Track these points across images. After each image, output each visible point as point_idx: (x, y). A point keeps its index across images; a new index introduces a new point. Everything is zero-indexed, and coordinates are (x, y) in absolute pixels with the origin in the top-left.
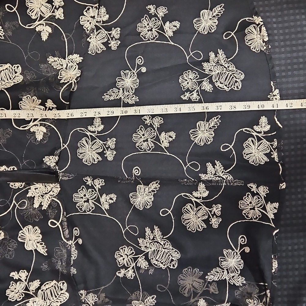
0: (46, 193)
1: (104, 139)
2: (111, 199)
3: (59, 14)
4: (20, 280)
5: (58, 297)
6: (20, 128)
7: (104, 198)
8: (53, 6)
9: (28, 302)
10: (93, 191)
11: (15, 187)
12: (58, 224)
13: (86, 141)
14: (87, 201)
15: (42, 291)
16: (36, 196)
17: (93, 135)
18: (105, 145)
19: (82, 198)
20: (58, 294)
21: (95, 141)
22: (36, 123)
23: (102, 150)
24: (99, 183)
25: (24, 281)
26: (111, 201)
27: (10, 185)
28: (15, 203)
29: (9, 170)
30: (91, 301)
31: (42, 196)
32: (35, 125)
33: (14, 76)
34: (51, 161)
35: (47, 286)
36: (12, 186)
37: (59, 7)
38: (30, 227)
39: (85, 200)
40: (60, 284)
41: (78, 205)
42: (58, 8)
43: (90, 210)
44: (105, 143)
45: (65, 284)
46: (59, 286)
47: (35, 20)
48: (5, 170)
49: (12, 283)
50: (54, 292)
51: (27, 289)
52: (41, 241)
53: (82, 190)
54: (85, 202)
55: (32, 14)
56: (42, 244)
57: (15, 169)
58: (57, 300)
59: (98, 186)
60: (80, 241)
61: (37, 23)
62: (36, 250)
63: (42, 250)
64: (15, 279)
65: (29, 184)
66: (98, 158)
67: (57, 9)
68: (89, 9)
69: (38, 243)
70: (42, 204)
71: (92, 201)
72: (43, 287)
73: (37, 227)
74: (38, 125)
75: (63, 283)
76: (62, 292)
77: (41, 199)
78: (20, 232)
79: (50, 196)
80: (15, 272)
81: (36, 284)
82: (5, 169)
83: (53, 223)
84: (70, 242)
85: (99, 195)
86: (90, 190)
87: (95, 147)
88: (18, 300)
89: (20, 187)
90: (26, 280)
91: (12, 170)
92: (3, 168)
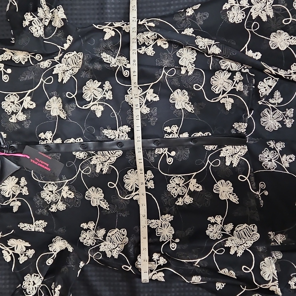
0: (235, 154)
1: (283, 109)
2: (290, 159)
4: (216, 223)
5: (251, 236)
6: (211, 100)
7: (284, 158)
9: (227, 240)
10: (274, 152)
11: (209, 149)
12: (247, 178)
13: (268, 111)
14: (271, 161)
15: (237, 231)
16: (227, 156)
17: (274, 107)
18: (284, 114)
19: (266, 158)
20: (251, 235)
21: (275, 111)
22: (225, 95)
23: (282, 119)
24: (280, 146)
25: (219, 224)
26: (291, 161)
27: (205, 147)
28: (209, 162)
29: (204, 135)
30: (279, 240)
31: (232, 156)
32: (224, 97)
34: (241, 127)
35: (240, 228)
36: (207, 148)
38: (223, 181)
39: (269, 160)
40: (251, 226)
41: (263, 163)
43: (274, 168)
44: (284, 113)
45: (256, 227)
46: (250, 228)
48: (201, 136)
49: (210, 226)
50: (247, 233)
51: (223, 230)
52: (233, 192)
53: (266, 151)
54: (269, 161)
56: (234, 195)
57: (209, 135)
58: (251, 239)
59: (279, 148)
60: (266, 193)
62: (228, 200)
63: (234, 199)
64: (211, 222)
65: (221, 146)
66: (278, 126)
69: (230, 194)
70: (233, 162)
71: (274, 160)
72: (237, 229)
73: (229, 182)
74: (226, 97)
75: (254, 226)
76: (254, 233)
77: (231, 159)
78: (215, 185)
79: (239, 156)
80: (211, 217)
81: (230, 227)
82: (201, 135)
83: (241, 178)
84: (258, 193)
85: (280, 156)
86: (272, 151)
87: (275, 116)
88: (218, 238)
89: (213, 149)
90: (221, 223)
91: (207, 135)
92: (200, 134)
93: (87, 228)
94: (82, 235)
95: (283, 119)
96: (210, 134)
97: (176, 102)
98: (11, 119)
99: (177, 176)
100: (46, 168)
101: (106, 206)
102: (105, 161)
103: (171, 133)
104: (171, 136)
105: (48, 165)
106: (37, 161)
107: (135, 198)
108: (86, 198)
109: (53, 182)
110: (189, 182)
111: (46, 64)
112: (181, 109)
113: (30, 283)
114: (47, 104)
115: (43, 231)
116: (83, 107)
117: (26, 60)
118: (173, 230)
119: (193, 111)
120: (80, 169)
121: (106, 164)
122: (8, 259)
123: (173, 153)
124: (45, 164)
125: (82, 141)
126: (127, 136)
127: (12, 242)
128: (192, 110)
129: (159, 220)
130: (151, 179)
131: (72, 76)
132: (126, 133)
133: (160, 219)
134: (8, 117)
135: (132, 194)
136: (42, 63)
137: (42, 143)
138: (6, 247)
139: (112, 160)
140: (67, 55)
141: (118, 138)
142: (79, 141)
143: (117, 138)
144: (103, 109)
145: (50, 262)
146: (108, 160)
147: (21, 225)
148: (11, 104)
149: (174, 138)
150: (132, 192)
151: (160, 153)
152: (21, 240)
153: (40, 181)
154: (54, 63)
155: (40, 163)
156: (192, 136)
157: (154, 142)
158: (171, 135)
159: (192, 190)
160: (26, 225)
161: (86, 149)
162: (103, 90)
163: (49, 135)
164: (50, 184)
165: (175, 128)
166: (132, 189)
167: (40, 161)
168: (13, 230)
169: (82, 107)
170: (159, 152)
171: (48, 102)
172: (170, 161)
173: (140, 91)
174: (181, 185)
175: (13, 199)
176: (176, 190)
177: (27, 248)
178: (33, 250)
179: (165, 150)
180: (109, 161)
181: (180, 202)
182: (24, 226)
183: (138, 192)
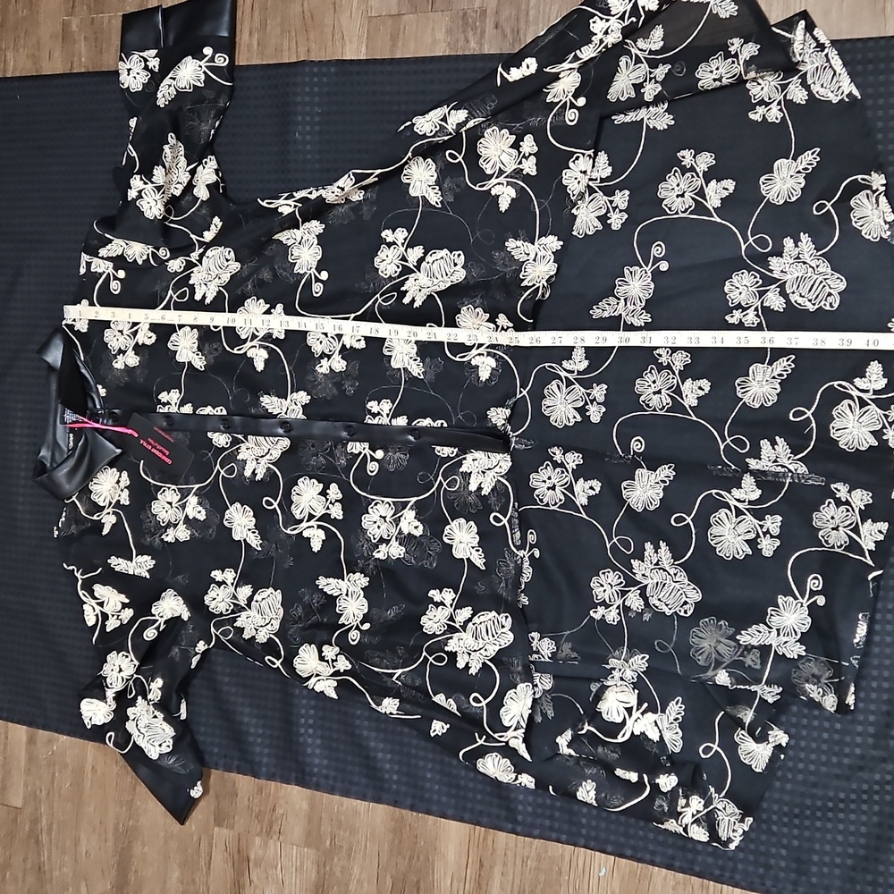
0: (489, 469)
1: (587, 384)
2: (591, 488)
3: (530, 167)
4: (442, 604)
5: (496, 637)
6: (456, 357)
7: (580, 486)
8: (520, 153)
9: (451, 638)
10: (563, 472)
11: (443, 454)
12: (505, 521)
13: (558, 386)
14: (553, 488)
15: (474, 624)
16: (473, 472)
17: (570, 378)
18: (589, 395)
19: (545, 482)
20: (497, 633)
21: (573, 387)
22: (480, 351)
23: (582, 403)
24: (573, 460)
25: (449, 606)
26: (592, 493)
27: (436, 450)
28: (442, 480)
29: (435, 425)
30: (546, 651)
31: (484, 473)
32: (479, 354)
33: (452, 271)
34: (498, 416)
35: (482, 619)
36: (439, 452)
37: (530, 154)
38: (462, 521)
39: (549, 486)
40: (502, 618)
41: (536, 492)
42: (529, 157)
43: (556, 504)
44: (588, 391)
45: (510, 619)
46: (500, 620)
47: (490, 177)
49: (431, 607)
50: (491, 629)
51: (451, 619)
52: (477, 545)
53: (546, 468)
54: (549, 488)
55: (487, 166)
56: (479, 551)
58: (495, 642)
59: (571, 464)
60: (537, 553)
61: (494, 181)
62: (468, 559)
63: (479, 561)
64: (435, 600)
65: (464, 451)
66: (575, 417)
67: (527, 158)
68: (577, 158)
69: (473, 548)
70: (482, 486)
71: (561, 488)
72: (476, 619)
73: (472, 523)
74: (483, 355)
75: (507, 617)
76: (503, 630)
77: (481, 478)
78: (448, 527)
79: (496, 475)
80: (436, 590)
81: (466, 613)
82: (430, 424)
83: (496, 519)
84: (521, 553)
85: (573, 480)
86: (558, 470)
87: (571, 397)
88: (437, 633)
89: (451, 455)
90: (451, 605)
91: (439, 425)
92: (426, 422)
93: (222, 580)
95: (584, 405)
96: (445, 425)
97: (393, 354)
98: (117, 362)
99: (383, 502)
100: (164, 458)
101: (256, 542)
102: (262, 456)
103: (379, 414)
104: (375, 421)
105: (167, 453)
106: (151, 444)
107: (305, 534)
108: (225, 523)
109: (174, 487)
110: (402, 516)
111: (176, 265)
112: (400, 369)
113: (114, 668)
114: (171, 339)
115: (148, 577)
116: (236, 349)
117: (145, 257)
118: (366, 605)
119: (421, 374)
120: (218, 466)
121: (263, 461)
122: (90, 621)
123: (379, 454)
124: (164, 450)
125: (225, 412)
126: (301, 412)
127: (99, 589)
128: (420, 372)
129: (343, 580)
130: (337, 501)
132: (299, 406)
133: (346, 579)
134: (112, 357)
135: (301, 525)
136: (171, 263)
137: (161, 411)
138: (91, 599)
139: (274, 456)
141: (286, 413)
142: (219, 413)
143: (283, 414)
144: (266, 356)
145: (150, 634)
146: (267, 454)
147: (113, 561)
148: (118, 334)
149: (381, 425)
150: (301, 521)
151: (357, 452)
152: (110, 588)
153: (153, 482)
154: (190, 265)
155: (155, 448)
156: (413, 424)
157: (347, 428)
158: (377, 418)
159: (406, 532)
160: (120, 560)
161: (230, 430)
163: (173, 397)
164: (169, 488)
165: (386, 406)
166: (302, 516)
167: (156, 444)
168: (100, 569)
169: (234, 350)
170: (354, 451)
171: (174, 334)
172: (373, 468)
174: (387, 519)
175: (108, 511)
176: (379, 527)
177: (124, 606)
178: (131, 610)
179: (365, 446)
180: (268, 457)
181: (381, 553)
182: (118, 564)
183: (312, 523)
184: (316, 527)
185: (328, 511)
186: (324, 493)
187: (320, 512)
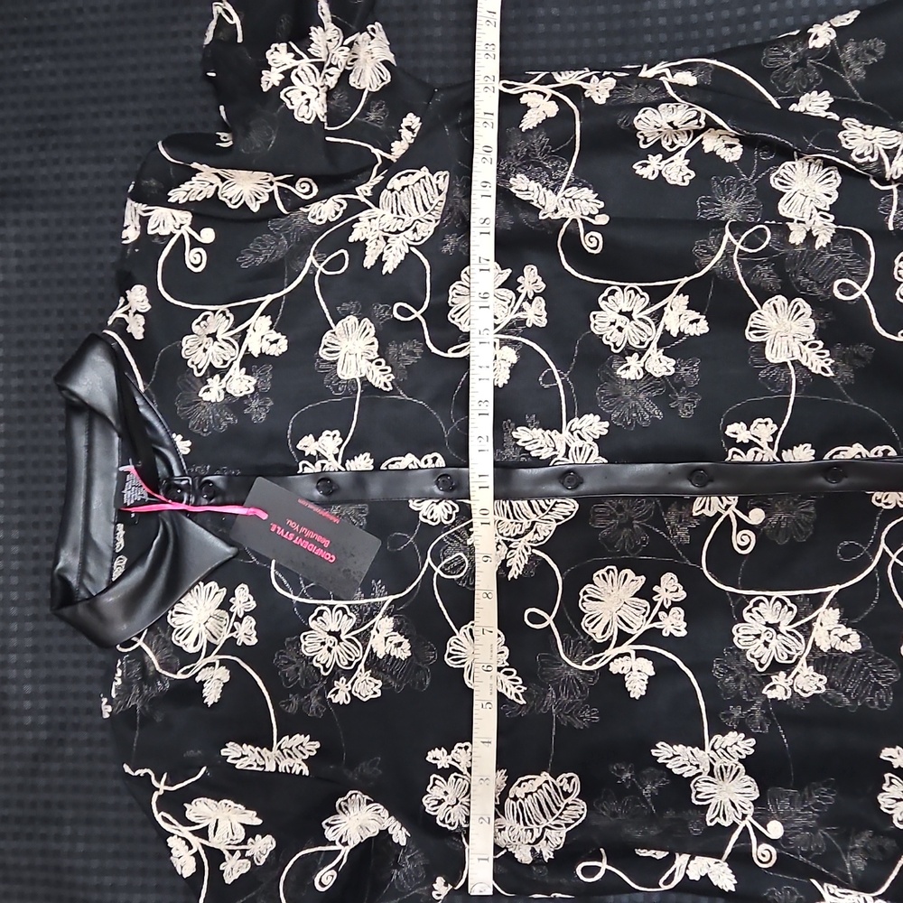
6: (897, 336)
11: (887, 504)
27: (874, 498)
28: (888, 550)
29: (872, 455)
36: (879, 501)
48: (859, 457)
49: (891, 778)
57: (889, 454)
64: (895, 767)
80: (894, 748)
82: (860, 454)
89: (901, 505)
91: (880, 454)
92: (854, 451)
93: (450, 765)
94: (431, 788)
96: (893, 453)
97: (768, 339)
98: (208, 390)
99: (769, 598)
100: (319, 552)
101: (514, 690)
102: (517, 537)
103: (751, 444)
104: (749, 456)
105: (327, 543)
106: (291, 530)
107: (614, 668)
108: (448, 661)
109: (341, 604)
110: (814, 620)
111: (327, 210)
112: (784, 365)
114: (324, 342)
115: (306, 772)
116: (450, 350)
117: (265, 199)
118: (754, 785)
119: (829, 369)
120: (429, 560)
121: (520, 545)
122: (186, 866)
123: (756, 516)
124: (319, 538)
125: (441, 462)
126: (596, 451)
127: (200, 809)
128: (826, 366)
129: (703, 748)
130: (674, 604)
131: (413, 249)
132: (590, 441)
133: (708, 747)
134: (198, 382)
135: (607, 653)
136: (314, 208)
137: (307, 470)
138: (180, 827)
139: (542, 534)
140: (399, 178)
141: (566, 455)
142: (430, 464)
143: (559, 458)
144: (514, 359)
145: (326, 878)
146: (529, 530)
147: (231, 751)
148: (206, 339)
149: (761, 462)
150: (606, 645)
151: (711, 514)
152: (230, 803)
153: (296, 599)
154: (355, 208)
155: (302, 536)
156: (827, 457)
157: (691, 475)
158: (751, 452)
159: (825, 647)
160: (247, 749)
161: (455, 493)
162: (518, 295)
163: (329, 443)
164: (331, 607)
165: (764, 430)
166: (607, 635)
167: (303, 529)
168: (204, 769)
169: (446, 352)
170: (706, 512)
171: (328, 334)
172: (743, 541)
173: (643, 299)
174: (783, 629)
175: (209, 660)
176: (766, 644)
177: (251, 831)
178: (269, 838)
179: (729, 503)
180: (530, 536)
181: (779, 689)
182: (242, 756)
183: (625, 648)
184: (633, 654)
185: (655, 625)
186: (646, 593)
187: (639, 626)
